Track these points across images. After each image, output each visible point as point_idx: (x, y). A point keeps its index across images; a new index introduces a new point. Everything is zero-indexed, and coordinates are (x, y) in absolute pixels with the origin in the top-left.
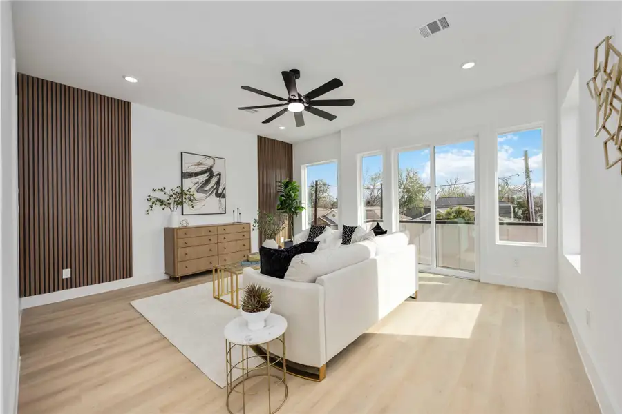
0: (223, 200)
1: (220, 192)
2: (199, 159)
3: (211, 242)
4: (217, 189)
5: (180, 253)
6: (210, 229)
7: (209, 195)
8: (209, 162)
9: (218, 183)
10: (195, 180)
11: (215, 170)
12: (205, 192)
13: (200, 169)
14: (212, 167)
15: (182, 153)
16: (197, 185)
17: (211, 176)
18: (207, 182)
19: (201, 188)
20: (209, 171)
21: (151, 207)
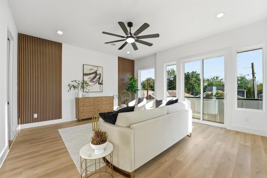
0: (101, 85)
1: (100, 82)
2: (91, 67)
3: (95, 105)
4: (99, 81)
5: (81, 109)
6: (95, 98)
7: (95, 84)
8: (96, 69)
9: (99, 78)
10: (89, 77)
11: (98, 72)
12: (94, 82)
13: (92, 72)
14: (97, 71)
15: (83, 65)
16: (90, 79)
17: (96, 75)
18: (95, 77)
19: (92, 81)
20: (96, 72)
21: (70, 89)
